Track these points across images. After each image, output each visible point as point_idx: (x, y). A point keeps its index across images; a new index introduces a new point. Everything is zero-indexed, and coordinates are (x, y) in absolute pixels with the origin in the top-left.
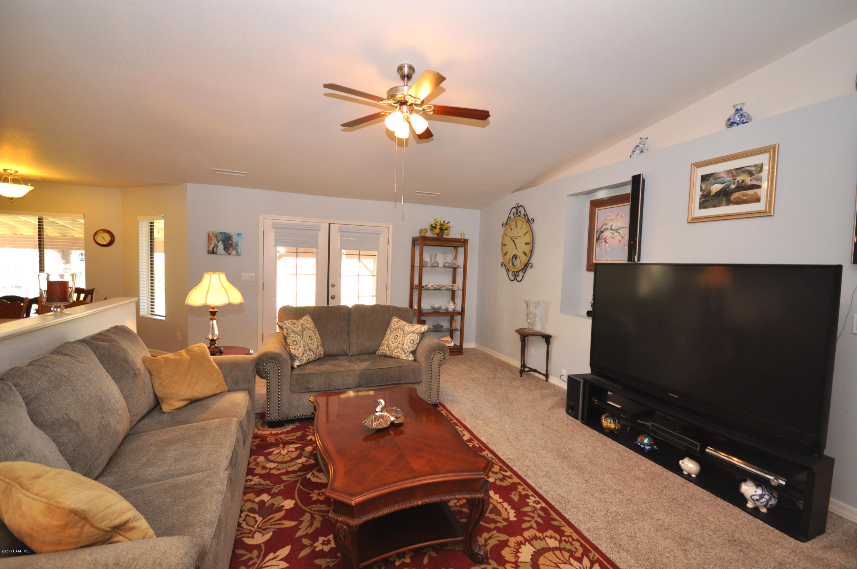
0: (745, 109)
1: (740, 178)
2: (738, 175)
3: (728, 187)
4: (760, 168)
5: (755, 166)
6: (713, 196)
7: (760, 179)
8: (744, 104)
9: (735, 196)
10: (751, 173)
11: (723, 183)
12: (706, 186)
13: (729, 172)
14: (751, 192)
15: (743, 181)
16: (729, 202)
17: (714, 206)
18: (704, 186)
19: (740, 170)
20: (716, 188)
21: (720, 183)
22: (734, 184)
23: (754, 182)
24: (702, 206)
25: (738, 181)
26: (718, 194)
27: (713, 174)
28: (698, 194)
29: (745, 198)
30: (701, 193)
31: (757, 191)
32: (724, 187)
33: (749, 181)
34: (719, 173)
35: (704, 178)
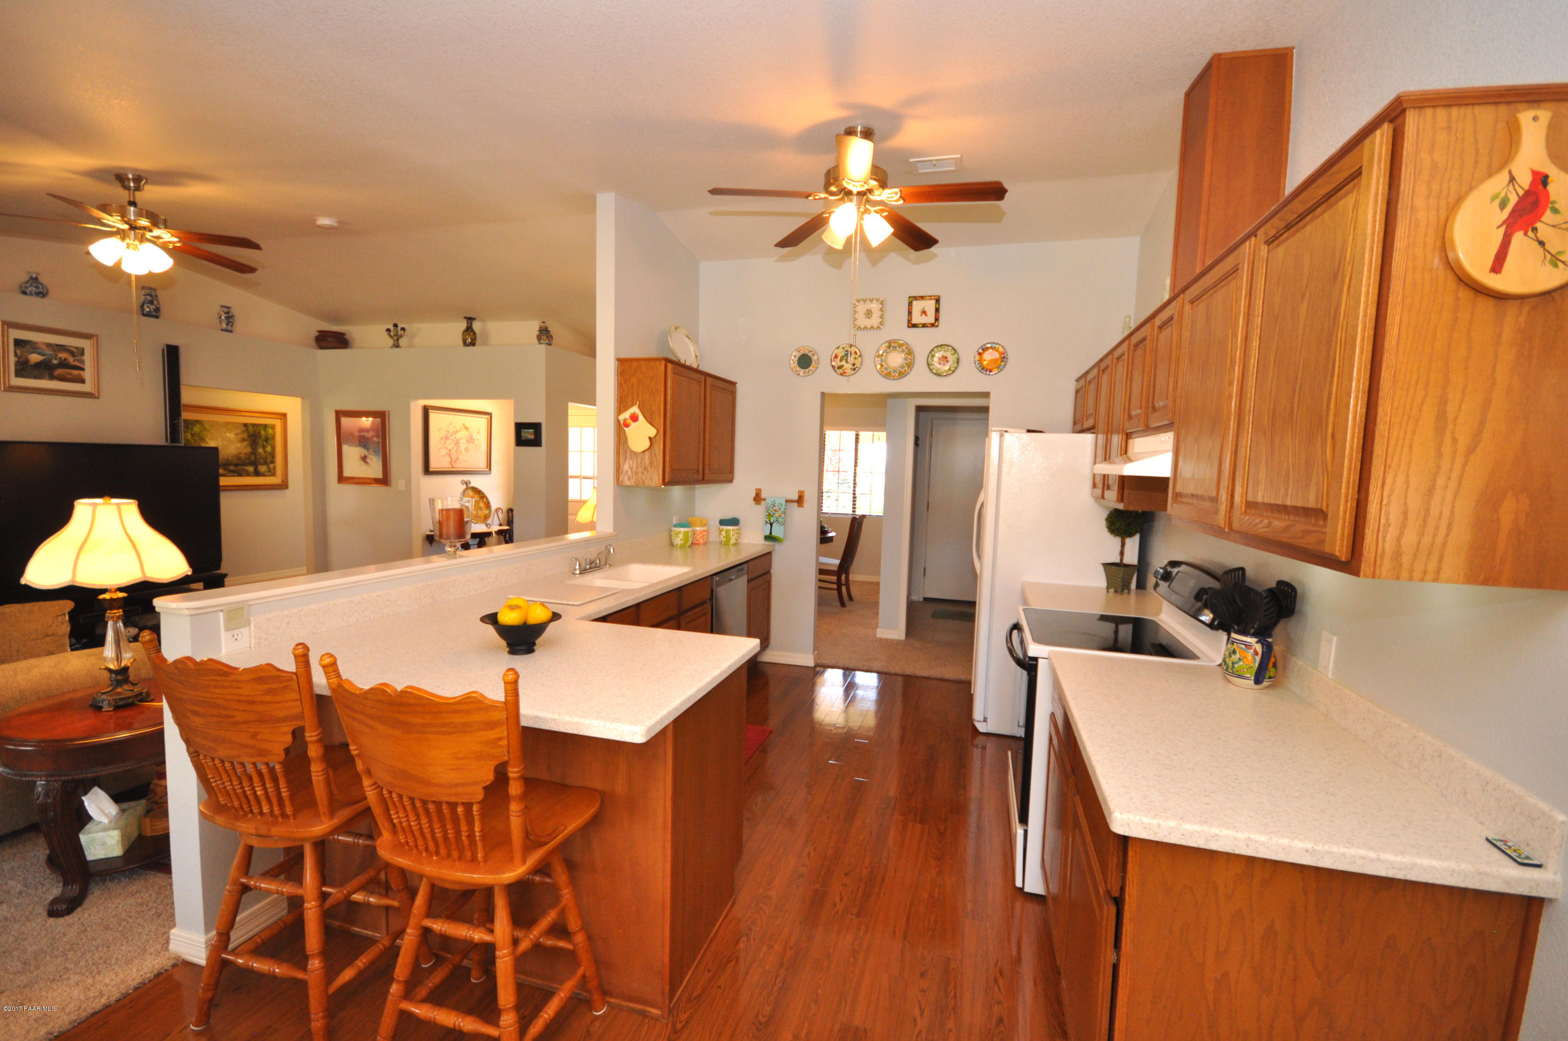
0: (40, 280)
1: (62, 355)
2: (60, 351)
3: (50, 360)
4: (82, 352)
5: (76, 348)
6: (32, 365)
7: (83, 362)
8: (39, 274)
9: (59, 372)
10: (73, 354)
11: (43, 355)
12: (22, 353)
13: (49, 345)
14: (75, 372)
15: (65, 359)
16: (52, 377)
17: (35, 377)
18: (18, 352)
19: (61, 348)
20: (35, 358)
21: (40, 354)
22: (56, 359)
23: (77, 363)
24: (18, 374)
25: (61, 358)
26: (38, 365)
27: (30, 342)
28: (12, 360)
29: (69, 376)
30: (16, 359)
31: (81, 372)
32: (44, 360)
33: (71, 360)
34: (36, 343)
35: (18, 343)
